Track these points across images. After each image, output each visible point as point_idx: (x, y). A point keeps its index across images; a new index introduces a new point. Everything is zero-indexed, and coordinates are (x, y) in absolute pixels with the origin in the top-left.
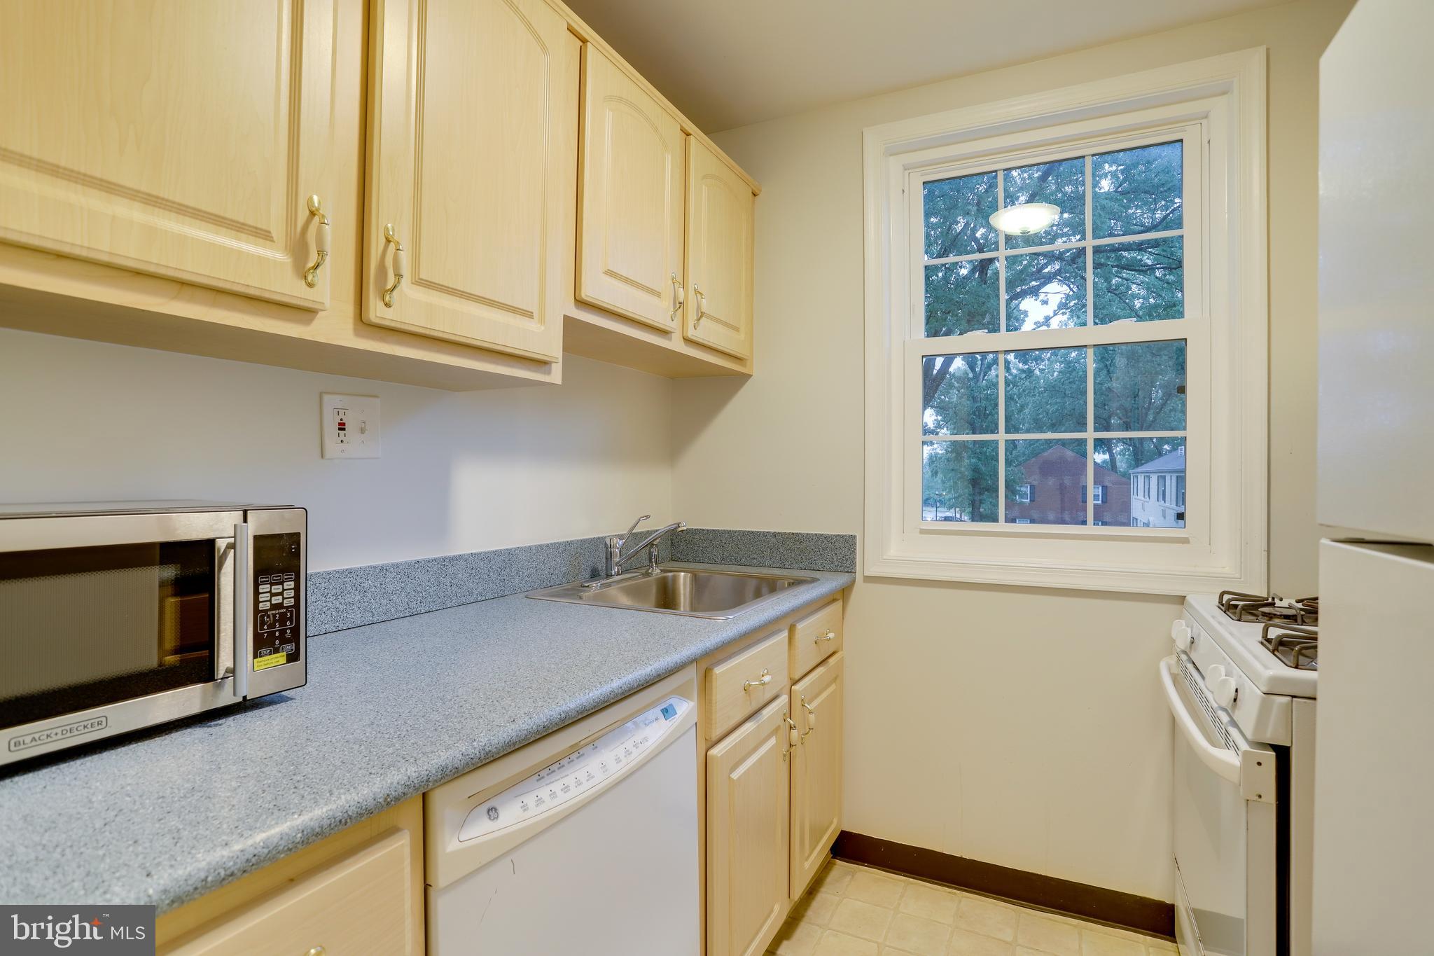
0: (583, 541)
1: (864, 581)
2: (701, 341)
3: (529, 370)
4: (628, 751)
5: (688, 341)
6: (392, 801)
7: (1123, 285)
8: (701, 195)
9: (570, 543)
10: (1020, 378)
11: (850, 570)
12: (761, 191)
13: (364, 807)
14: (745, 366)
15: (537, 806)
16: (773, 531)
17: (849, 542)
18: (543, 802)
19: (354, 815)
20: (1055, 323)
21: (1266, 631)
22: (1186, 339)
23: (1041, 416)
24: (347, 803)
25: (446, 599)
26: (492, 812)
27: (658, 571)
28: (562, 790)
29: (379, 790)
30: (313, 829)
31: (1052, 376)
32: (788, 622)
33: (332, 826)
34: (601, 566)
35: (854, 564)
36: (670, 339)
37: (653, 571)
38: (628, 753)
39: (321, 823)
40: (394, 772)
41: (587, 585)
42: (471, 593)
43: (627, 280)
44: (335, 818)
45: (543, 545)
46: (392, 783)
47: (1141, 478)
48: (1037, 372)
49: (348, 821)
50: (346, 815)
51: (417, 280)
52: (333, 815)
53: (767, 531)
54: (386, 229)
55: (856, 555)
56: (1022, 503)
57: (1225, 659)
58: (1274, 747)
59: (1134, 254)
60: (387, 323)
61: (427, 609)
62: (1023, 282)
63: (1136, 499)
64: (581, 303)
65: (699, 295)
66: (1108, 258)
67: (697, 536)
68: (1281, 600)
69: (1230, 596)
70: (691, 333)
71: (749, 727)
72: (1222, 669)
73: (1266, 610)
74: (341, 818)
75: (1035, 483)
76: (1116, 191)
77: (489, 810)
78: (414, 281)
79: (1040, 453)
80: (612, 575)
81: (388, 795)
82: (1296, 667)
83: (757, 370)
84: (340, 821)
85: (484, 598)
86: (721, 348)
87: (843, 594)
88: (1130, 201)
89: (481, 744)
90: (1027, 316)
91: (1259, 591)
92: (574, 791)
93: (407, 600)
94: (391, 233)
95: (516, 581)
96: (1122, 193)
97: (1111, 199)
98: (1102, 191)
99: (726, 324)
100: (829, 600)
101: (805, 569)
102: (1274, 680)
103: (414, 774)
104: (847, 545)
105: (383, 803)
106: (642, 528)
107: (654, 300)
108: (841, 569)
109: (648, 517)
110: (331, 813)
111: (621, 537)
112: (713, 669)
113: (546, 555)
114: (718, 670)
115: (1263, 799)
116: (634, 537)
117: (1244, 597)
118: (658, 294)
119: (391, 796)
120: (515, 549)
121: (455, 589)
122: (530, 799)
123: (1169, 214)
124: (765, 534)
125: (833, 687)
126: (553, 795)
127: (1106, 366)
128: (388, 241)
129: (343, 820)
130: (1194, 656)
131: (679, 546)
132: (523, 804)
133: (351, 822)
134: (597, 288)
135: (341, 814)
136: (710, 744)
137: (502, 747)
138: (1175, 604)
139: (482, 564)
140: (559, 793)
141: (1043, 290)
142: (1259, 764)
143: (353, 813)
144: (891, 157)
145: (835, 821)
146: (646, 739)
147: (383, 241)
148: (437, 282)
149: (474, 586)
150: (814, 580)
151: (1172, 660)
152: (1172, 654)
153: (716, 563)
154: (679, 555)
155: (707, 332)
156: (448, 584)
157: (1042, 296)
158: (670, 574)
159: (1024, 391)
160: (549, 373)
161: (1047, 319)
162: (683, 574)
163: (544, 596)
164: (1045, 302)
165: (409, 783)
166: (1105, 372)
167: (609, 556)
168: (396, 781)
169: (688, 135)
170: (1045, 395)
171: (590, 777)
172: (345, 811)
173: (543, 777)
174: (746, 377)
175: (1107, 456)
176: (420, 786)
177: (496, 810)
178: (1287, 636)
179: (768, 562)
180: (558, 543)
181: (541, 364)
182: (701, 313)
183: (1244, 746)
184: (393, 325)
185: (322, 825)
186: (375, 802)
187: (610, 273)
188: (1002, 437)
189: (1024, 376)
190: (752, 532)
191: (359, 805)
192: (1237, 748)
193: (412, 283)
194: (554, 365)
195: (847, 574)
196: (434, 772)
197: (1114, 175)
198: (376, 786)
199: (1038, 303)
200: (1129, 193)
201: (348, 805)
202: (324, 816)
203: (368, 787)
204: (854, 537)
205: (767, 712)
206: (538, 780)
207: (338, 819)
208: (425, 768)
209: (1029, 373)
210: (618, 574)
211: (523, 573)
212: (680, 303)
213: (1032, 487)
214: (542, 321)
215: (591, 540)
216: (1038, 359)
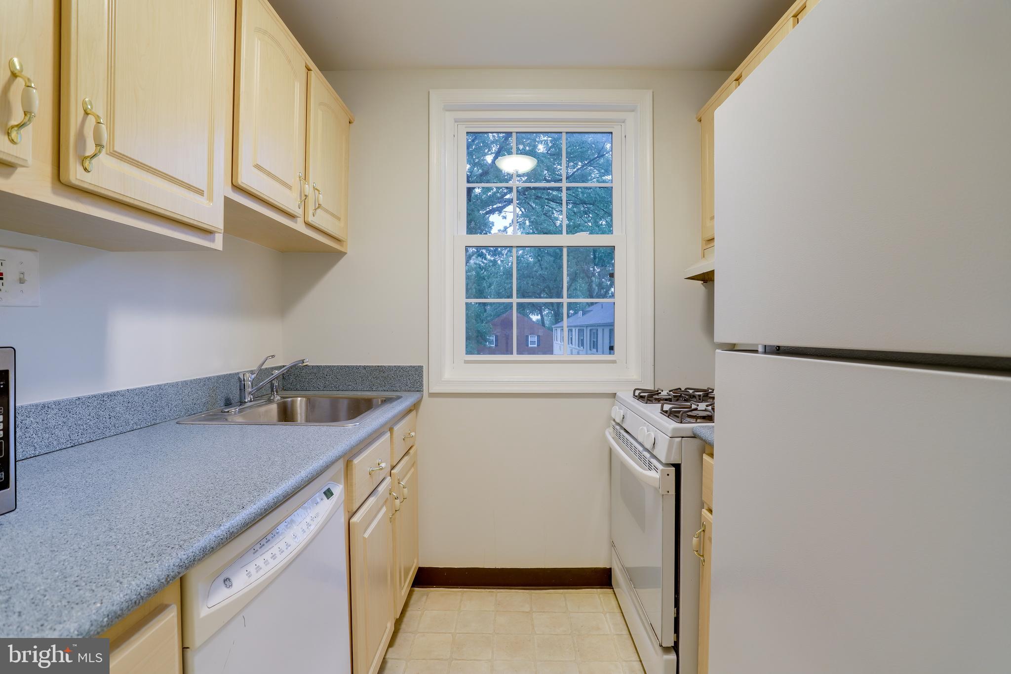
0: (219, 377)
1: (429, 397)
2: (317, 225)
3: (199, 237)
4: (308, 524)
5: (308, 225)
6: (170, 580)
7: (550, 211)
8: (318, 117)
9: (209, 379)
10: (489, 266)
11: (420, 390)
12: (354, 120)
13: (152, 589)
14: (342, 246)
15: (257, 572)
16: (363, 365)
17: (418, 370)
18: (261, 568)
19: (145, 596)
20: (510, 231)
21: (662, 407)
22: (614, 247)
23: (501, 291)
24: (139, 587)
25: (105, 429)
26: (227, 581)
27: (279, 398)
28: (271, 558)
29: (161, 573)
30: (115, 612)
31: (508, 265)
32: (389, 427)
33: (130, 607)
34: (235, 396)
35: (422, 385)
36: (296, 222)
37: (274, 398)
38: (309, 525)
39: (122, 606)
40: (167, 558)
41: (226, 410)
42: (127, 423)
43: (269, 174)
44: (131, 601)
45: (188, 381)
46: (169, 566)
47: (559, 330)
48: (499, 262)
49: (141, 601)
50: (139, 597)
51: (111, 151)
52: (130, 598)
53: (359, 365)
54: (84, 103)
55: (423, 379)
56: (490, 347)
57: (645, 423)
58: (674, 465)
59: (555, 193)
60: (86, 186)
61: (88, 440)
62: (493, 203)
63: (556, 343)
64: (237, 188)
65: (316, 191)
66: (543, 193)
67: (304, 371)
68: (662, 391)
69: (640, 391)
70: (311, 219)
71: (372, 500)
72: (645, 428)
73: (656, 397)
74: (135, 599)
75: (498, 334)
76: (547, 153)
77: (225, 581)
78: (108, 152)
79: (500, 315)
80: (245, 402)
81: (168, 576)
82: (681, 423)
83: (350, 248)
84: (135, 602)
85: (139, 427)
86: (330, 232)
87: (415, 407)
88: (555, 160)
89: (226, 527)
90: (493, 225)
91: (650, 387)
92: (280, 558)
93: (68, 433)
94: (89, 107)
95: (166, 411)
96: (551, 155)
97: (545, 157)
98: (540, 151)
99: (332, 215)
100: (409, 411)
101: (387, 391)
102: (675, 430)
103: (184, 557)
104: (417, 373)
105: (165, 582)
106: (268, 365)
107: (287, 191)
108: (413, 389)
109: (273, 356)
110: (127, 597)
111: (252, 372)
112: (352, 460)
113: (190, 389)
114: (356, 461)
115: (670, 493)
116: (263, 372)
117: (644, 391)
118: (289, 187)
119: (170, 576)
120: (165, 385)
121: (113, 420)
122: (251, 568)
123: (575, 172)
124: (357, 367)
125: (412, 470)
126: (266, 562)
127: (539, 261)
128: (87, 113)
129: (137, 602)
130: (624, 426)
131: (289, 378)
132: (247, 572)
133: (143, 601)
134: (248, 178)
135: (135, 597)
136: (351, 514)
137: (240, 528)
138: (609, 398)
139: (136, 398)
140: (270, 560)
141: (504, 210)
142: (668, 475)
143: (144, 595)
144: (447, 112)
145: (416, 561)
146: (317, 514)
147: (81, 113)
148: (129, 156)
149: (130, 417)
150: (399, 398)
151: (611, 430)
152: (609, 427)
153: (319, 390)
154: (289, 386)
155: (321, 220)
156: (107, 416)
157: (503, 214)
158: (291, 399)
159: (491, 274)
160: (213, 240)
161: (506, 228)
162: (299, 399)
163: (193, 421)
164: (505, 218)
165: (181, 564)
166: (538, 264)
167: (242, 388)
168: (172, 564)
169: (309, 70)
170: (504, 277)
171: (288, 545)
172: (138, 594)
173: (257, 551)
174: (341, 254)
175: (539, 317)
176: (189, 565)
177: (229, 580)
178: (675, 408)
179: (360, 387)
180: (199, 379)
181: (206, 232)
182: (319, 204)
183: (660, 467)
184: (91, 188)
185: (122, 608)
186: (159, 583)
187: (258, 167)
188: (515, 300)
189: (491, 264)
190: (348, 366)
191: (148, 587)
192: (656, 469)
193: (107, 154)
194: (217, 235)
195: (418, 392)
196: (198, 553)
197: (546, 142)
198: (157, 570)
199: (501, 217)
200: (554, 155)
201: (139, 588)
202: (122, 601)
203: (151, 571)
204: (421, 367)
205: (381, 489)
206: (254, 553)
207: (133, 601)
208: (191, 551)
209: (495, 262)
210: (251, 401)
211: (172, 405)
212: (306, 196)
213: (496, 337)
214: (210, 199)
215: (225, 376)
216: (500, 254)
